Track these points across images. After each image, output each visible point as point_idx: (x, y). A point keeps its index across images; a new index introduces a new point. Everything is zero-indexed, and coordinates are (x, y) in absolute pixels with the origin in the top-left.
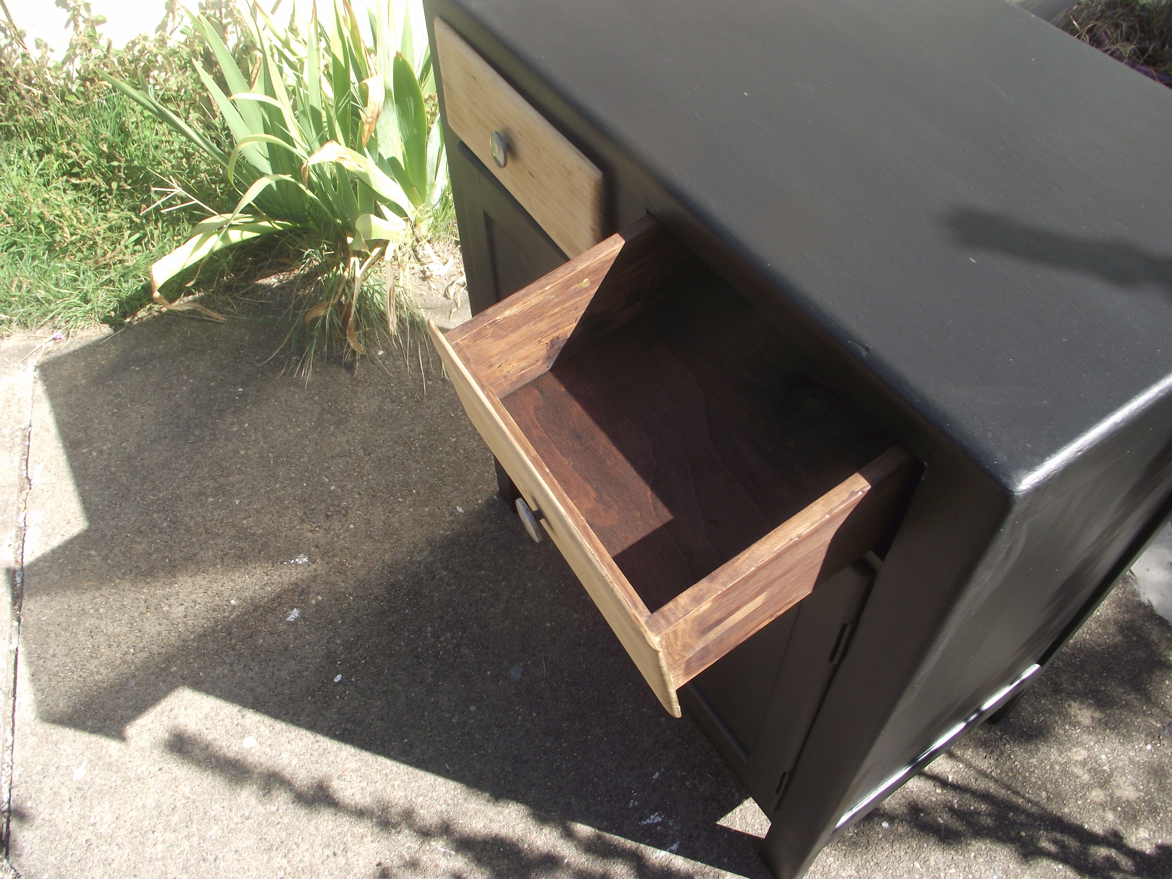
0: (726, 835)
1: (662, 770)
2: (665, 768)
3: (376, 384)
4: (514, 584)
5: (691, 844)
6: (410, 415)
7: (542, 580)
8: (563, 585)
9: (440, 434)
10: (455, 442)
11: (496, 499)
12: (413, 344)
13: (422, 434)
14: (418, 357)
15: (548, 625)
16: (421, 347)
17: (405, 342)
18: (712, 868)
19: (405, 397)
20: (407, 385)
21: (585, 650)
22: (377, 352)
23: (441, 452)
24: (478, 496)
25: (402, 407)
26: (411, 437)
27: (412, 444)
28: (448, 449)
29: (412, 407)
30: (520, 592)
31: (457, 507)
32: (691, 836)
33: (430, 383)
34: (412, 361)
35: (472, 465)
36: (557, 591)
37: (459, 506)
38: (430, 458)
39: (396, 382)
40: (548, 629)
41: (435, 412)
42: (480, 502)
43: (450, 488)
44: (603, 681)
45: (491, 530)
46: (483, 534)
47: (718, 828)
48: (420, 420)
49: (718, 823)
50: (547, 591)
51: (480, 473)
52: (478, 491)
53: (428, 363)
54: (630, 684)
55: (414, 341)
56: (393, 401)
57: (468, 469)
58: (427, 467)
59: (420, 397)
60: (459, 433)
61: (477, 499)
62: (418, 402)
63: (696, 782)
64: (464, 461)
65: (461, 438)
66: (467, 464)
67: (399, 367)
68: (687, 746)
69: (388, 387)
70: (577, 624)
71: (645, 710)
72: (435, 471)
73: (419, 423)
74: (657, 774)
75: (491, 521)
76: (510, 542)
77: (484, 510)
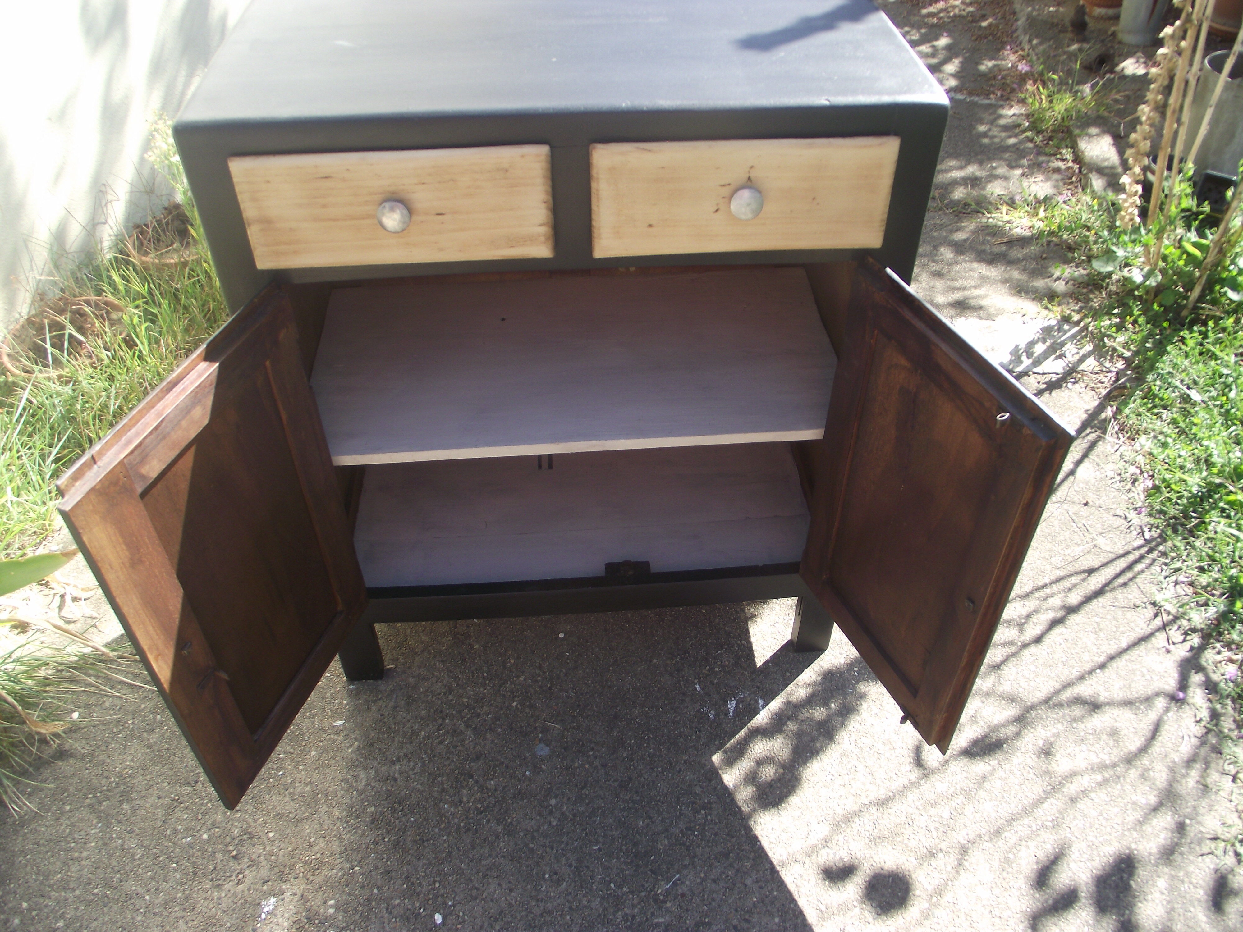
0: (770, 666)
1: (696, 681)
3: (112, 738)
4: (454, 713)
5: (765, 690)
7: (468, 688)
8: (485, 674)
11: (355, 686)
18: (791, 685)
19: (159, 717)
20: (145, 707)
21: (558, 687)
24: (337, 701)
25: (167, 725)
30: (466, 711)
31: (335, 724)
32: (758, 687)
34: (120, 689)
37: (335, 722)
39: (130, 717)
40: (519, 706)
42: (345, 702)
43: (308, 721)
44: (595, 687)
45: (383, 706)
46: (382, 715)
47: (762, 668)
50: (482, 689)
52: (332, 698)
54: (611, 668)
61: (341, 703)
67: (114, 706)
68: (687, 655)
69: (128, 727)
70: (530, 681)
71: (639, 669)
74: (697, 686)
75: (375, 702)
76: (409, 697)
77: (357, 702)
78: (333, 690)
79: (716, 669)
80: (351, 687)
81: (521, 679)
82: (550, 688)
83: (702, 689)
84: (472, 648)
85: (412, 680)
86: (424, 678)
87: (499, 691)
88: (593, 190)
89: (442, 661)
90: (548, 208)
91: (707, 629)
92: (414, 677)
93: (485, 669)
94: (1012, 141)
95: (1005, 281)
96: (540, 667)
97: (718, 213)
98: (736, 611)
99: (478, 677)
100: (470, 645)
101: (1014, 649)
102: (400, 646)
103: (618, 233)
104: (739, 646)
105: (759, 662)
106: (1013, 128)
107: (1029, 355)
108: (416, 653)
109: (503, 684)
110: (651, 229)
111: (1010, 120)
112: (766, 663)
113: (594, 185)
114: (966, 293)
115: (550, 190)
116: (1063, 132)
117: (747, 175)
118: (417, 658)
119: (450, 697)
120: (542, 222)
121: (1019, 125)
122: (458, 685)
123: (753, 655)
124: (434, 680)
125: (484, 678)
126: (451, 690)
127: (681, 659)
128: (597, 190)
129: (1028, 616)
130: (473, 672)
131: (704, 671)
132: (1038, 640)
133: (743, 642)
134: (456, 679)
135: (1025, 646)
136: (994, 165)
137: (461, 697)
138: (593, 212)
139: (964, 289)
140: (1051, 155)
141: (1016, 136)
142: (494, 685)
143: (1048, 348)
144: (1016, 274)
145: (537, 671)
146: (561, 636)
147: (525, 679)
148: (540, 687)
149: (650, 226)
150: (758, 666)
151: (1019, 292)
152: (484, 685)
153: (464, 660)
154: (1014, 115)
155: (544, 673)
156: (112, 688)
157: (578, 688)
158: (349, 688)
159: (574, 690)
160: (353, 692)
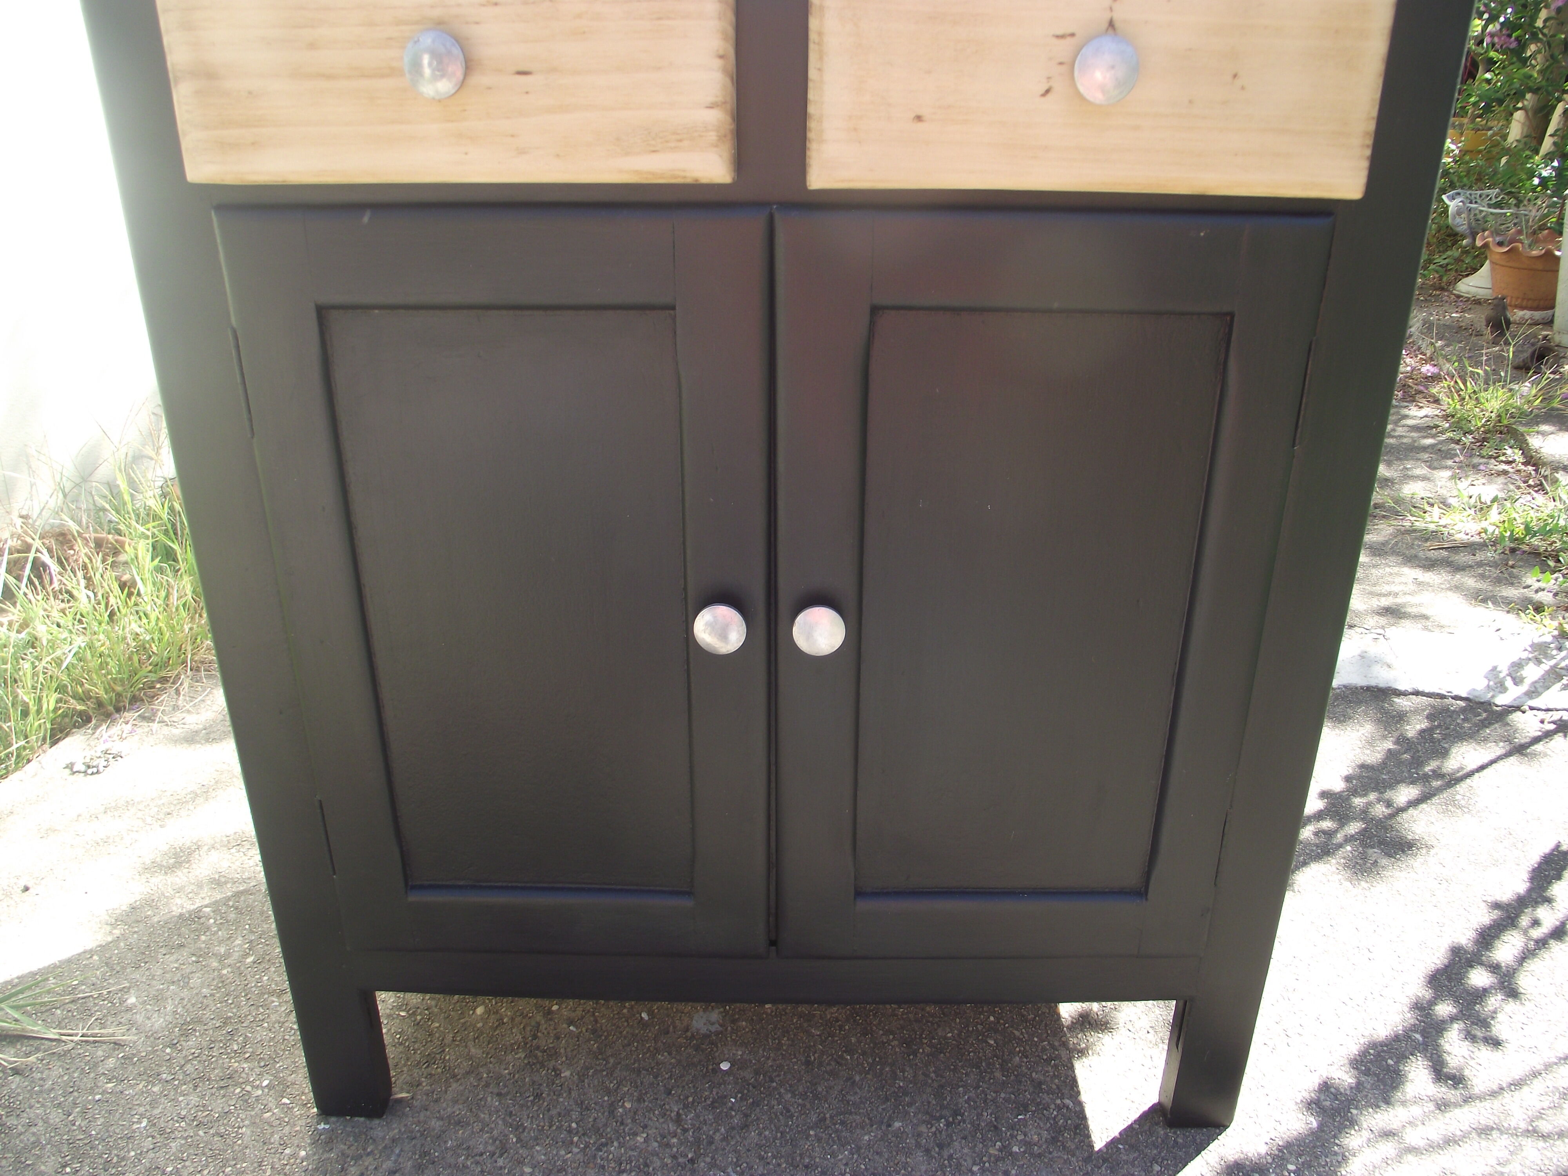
0: (1121, 1146)
2: (974, 1164)
7: (538, 1148)
8: (574, 1125)
9: (104, 1138)
10: (152, 1124)
11: (327, 1126)
23: (139, 1157)
24: (288, 1151)
36: (576, 1139)
41: (55, 1120)
42: (303, 1153)
44: (779, 1165)
45: (371, 1167)
47: (1104, 1152)
50: (562, 1152)
52: (282, 1144)
54: (812, 1133)
61: (294, 1155)
63: (1020, 1137)
64: (201, 1132)
68: (959, 1118)
71: (866, 1138)
75: (357, 1158)
76: (424, 1154)
77: (326, 1156)
78: (287, 1130)
79: (1015, 1149)
80: (322, 1126)
81: (640, 1139)
82: (692, 1161)
84: (558, 1075)
85: (436, 1124)
86: (458, 1123)
87: (595, 1157)
88: (813, 36)
89: (499, 1094)
90: (725, 71)
91: (998, 1074)
92: (441, 1118)
93: (575, 1115)
94: (1429, 441)
95: (1457, 588)
96: (678, 1120)
97: (1050, 96)
98: (1053, 1047)
99: (559, 1128)
100: (554, 1069)
102: (430, 1060)
103: (855, 130)
104: (1059, 1108)
105: (1098, 1145)
106: (1426, 429)
107: (1517, 681)
108: (454, 1076)
109: (606, 1145)
110: (920, 124)
111: (1422, 421)
112: (1113, 1144)
113: (814, 23)
114: (1399, 600)
115: (731, 31)
116: (1501, 433)
117: (1107, 16)
118: (454, 1085)
119: (500, 1162)
120: (711, 99)
121: (1437, 426)
122: (519, 1140)
123: (1087, 1127)
124: (477, 1127)
125: (570, 1131)
126: (504, 1150)
127: (948, 1124)
128: (820, 34)
130: (551, 1118)
131: (992, 1151)
133: (1067, 1101)
134: (519, 1128)
136: (1409, 466)
137: (520, 1162)
138: (811, 85)
139: (1396, 595)
140: (1490, 457)
141: (1434, 436)
142: (586, 1147)
143: (1547, 673)
144: (1470, 582)
145: (672, 1127)
146: (725, 1066)
147: (646, 1140)
148: (674, 1157)
149: (919, 118)
150: (1097, 1147)
151: (1484, 601)
152: (568, 1144)
153: (538, 1096)
154: (1426, 416)
155: (685, 1130)
157: (745, 1165)
158: (316, 1129)
159: (738, 1169)
160: (322, 1137)
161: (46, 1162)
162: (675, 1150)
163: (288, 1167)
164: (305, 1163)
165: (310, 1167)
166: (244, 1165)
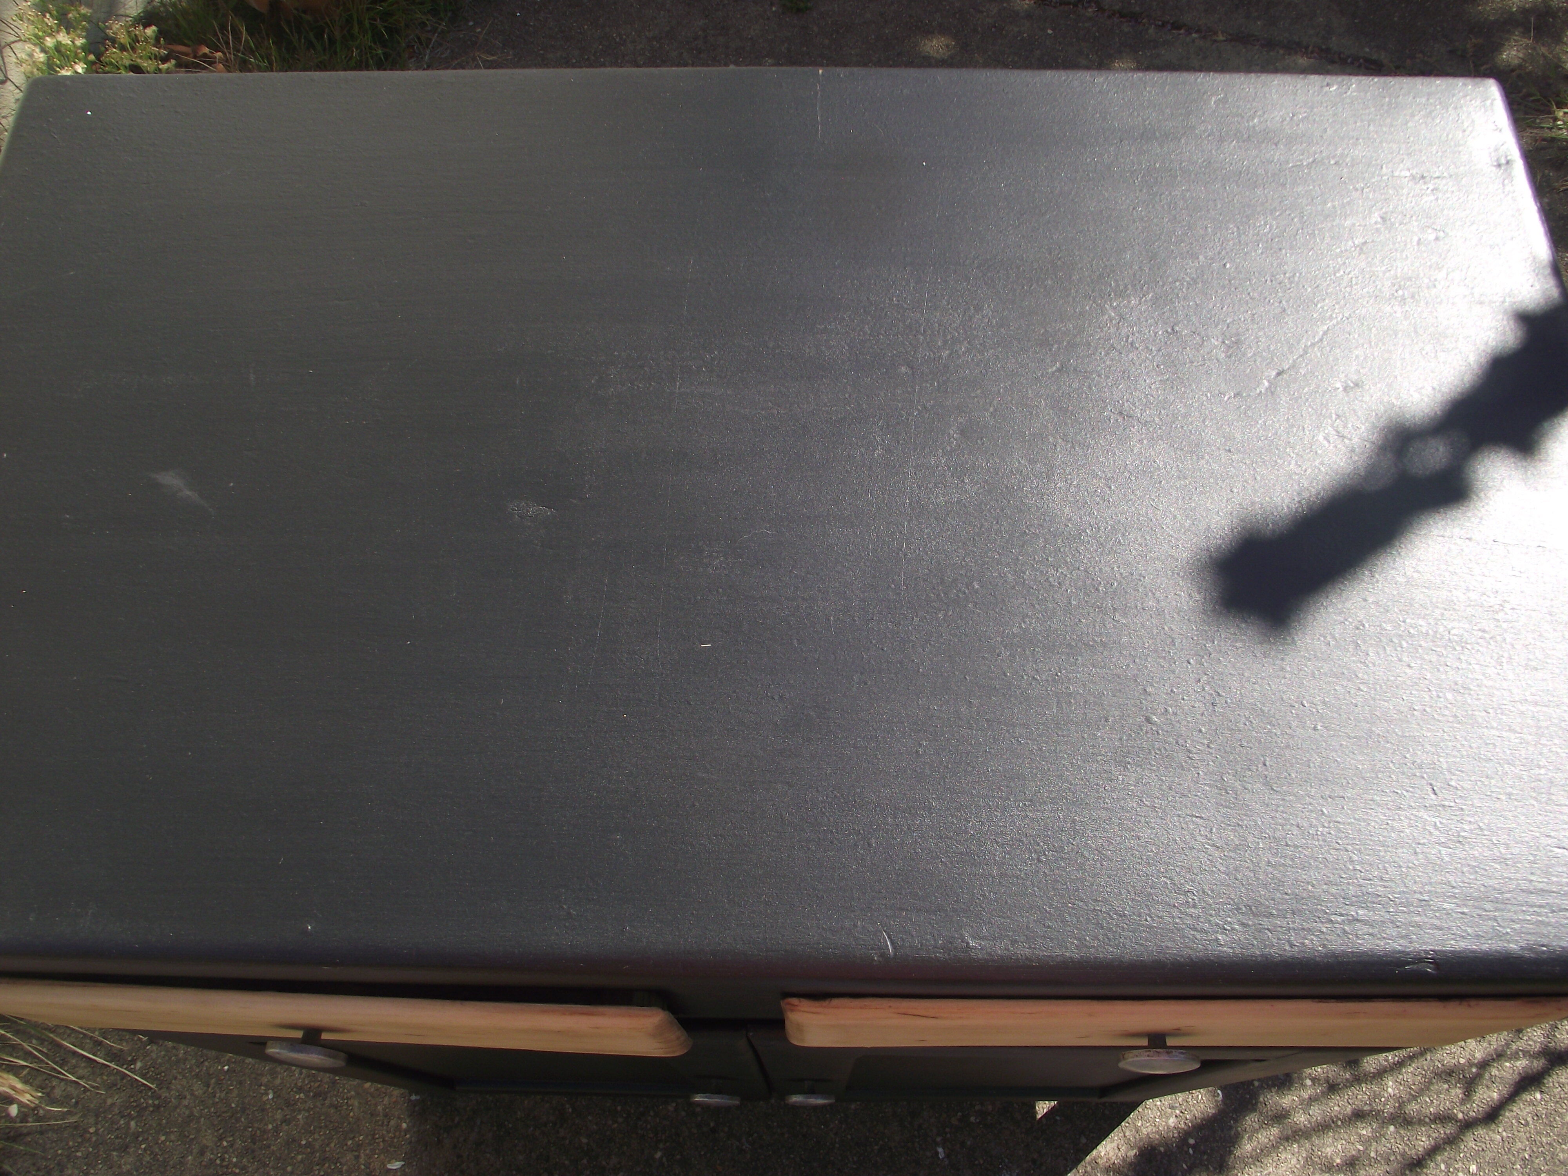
0: (1058, 1118)
1: (939, 1139)
2: (938, 1135)
3: (68, 1157)
4: (567, 1162)
5: (1044, 1168)
6: (172, 1137)
7: (590, 1118)
9: (243, 1110)
10: (277, 1096)
11: (418, 1097)
12: (42, 1044)
13: (221, 1139)
14: (75, 1053)
15: (658, 1155)
16: (58, 1035)
17: (28, 1055)
18: (1083, 1163)
19: (133, 1123)
20: (113, 1104)
21: (726, 1129)
22: (8, 1115)
23: (277, 1130)
24: (392, 1123)
25: (145, 1140)
26: (212, 1161)
27: (227, 1167)
28: (279, 1115)
29: (160, 1124)
30: (585, 1161)
31: (389, 1166)
32: (1034, 1161)
33: (139, 1065)
34: (75, 1067)
35: (336, 1096)
36: (619, 1108)
37: (389, 1162)
38: (273, 1153)
39: (92, 1120)
40: (664, 1159)
41: (199, 1092)
42: (404, 1125)
43: (350, 1156)
45: (461, 1139)
46: (459, 1156)
47: (1044, 1120)
48: (193, 1125)
49: (1039, 1116)
50: (610, 1122)
51: (358, 1094)
52: (386, 1115)
53: (100, 1043)
55: (38, 1038)
56: (124, 1148)
57: (336, 1107)
58: (284, 1169)
59: (152, 1097)
60: (265, 1080)
61: (398, 1127)
62: (158, 1107)
63: (977, 1108)
64: (318, 1104)
65: (278, 1081)
66: (327, 1102)
67: (69, 1097)
69: (89, 1140)
70: (683, 1114)
72: (302, 1161)
73: (198, 1130)
74: (940, 1150)
75: (448, 1130)
77: (423, 1128)
79: (972, 1119)
80: (413, 1097)
83: (948, 1156)
101: (1449, 1129)
129: (1484, 1065)
132: (1492, 1116)
135: (1468, 1125)
156: (63, 1063)
157: (756, 1135)
158: (410, 1101)
159: (751, 1138)
160: (417, 1108)
161: (205, 1135)
162: (699, 1118)
163: (395, 1140)
164: (408, 1136)
165: (413, 1139)
166: (361, 1138)
